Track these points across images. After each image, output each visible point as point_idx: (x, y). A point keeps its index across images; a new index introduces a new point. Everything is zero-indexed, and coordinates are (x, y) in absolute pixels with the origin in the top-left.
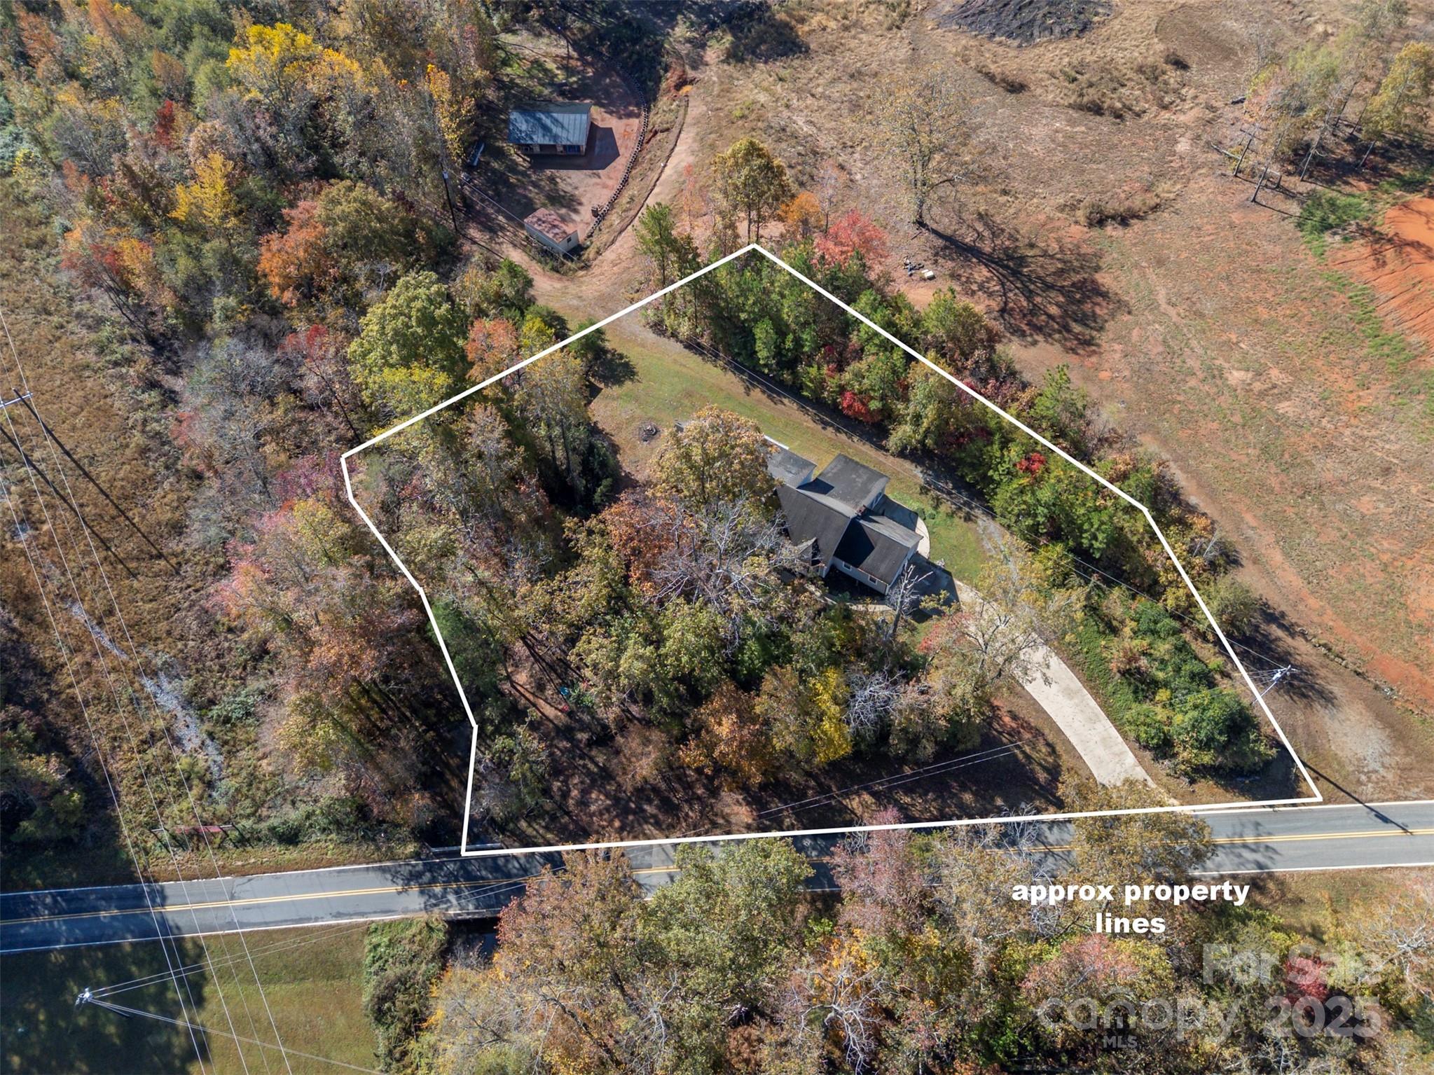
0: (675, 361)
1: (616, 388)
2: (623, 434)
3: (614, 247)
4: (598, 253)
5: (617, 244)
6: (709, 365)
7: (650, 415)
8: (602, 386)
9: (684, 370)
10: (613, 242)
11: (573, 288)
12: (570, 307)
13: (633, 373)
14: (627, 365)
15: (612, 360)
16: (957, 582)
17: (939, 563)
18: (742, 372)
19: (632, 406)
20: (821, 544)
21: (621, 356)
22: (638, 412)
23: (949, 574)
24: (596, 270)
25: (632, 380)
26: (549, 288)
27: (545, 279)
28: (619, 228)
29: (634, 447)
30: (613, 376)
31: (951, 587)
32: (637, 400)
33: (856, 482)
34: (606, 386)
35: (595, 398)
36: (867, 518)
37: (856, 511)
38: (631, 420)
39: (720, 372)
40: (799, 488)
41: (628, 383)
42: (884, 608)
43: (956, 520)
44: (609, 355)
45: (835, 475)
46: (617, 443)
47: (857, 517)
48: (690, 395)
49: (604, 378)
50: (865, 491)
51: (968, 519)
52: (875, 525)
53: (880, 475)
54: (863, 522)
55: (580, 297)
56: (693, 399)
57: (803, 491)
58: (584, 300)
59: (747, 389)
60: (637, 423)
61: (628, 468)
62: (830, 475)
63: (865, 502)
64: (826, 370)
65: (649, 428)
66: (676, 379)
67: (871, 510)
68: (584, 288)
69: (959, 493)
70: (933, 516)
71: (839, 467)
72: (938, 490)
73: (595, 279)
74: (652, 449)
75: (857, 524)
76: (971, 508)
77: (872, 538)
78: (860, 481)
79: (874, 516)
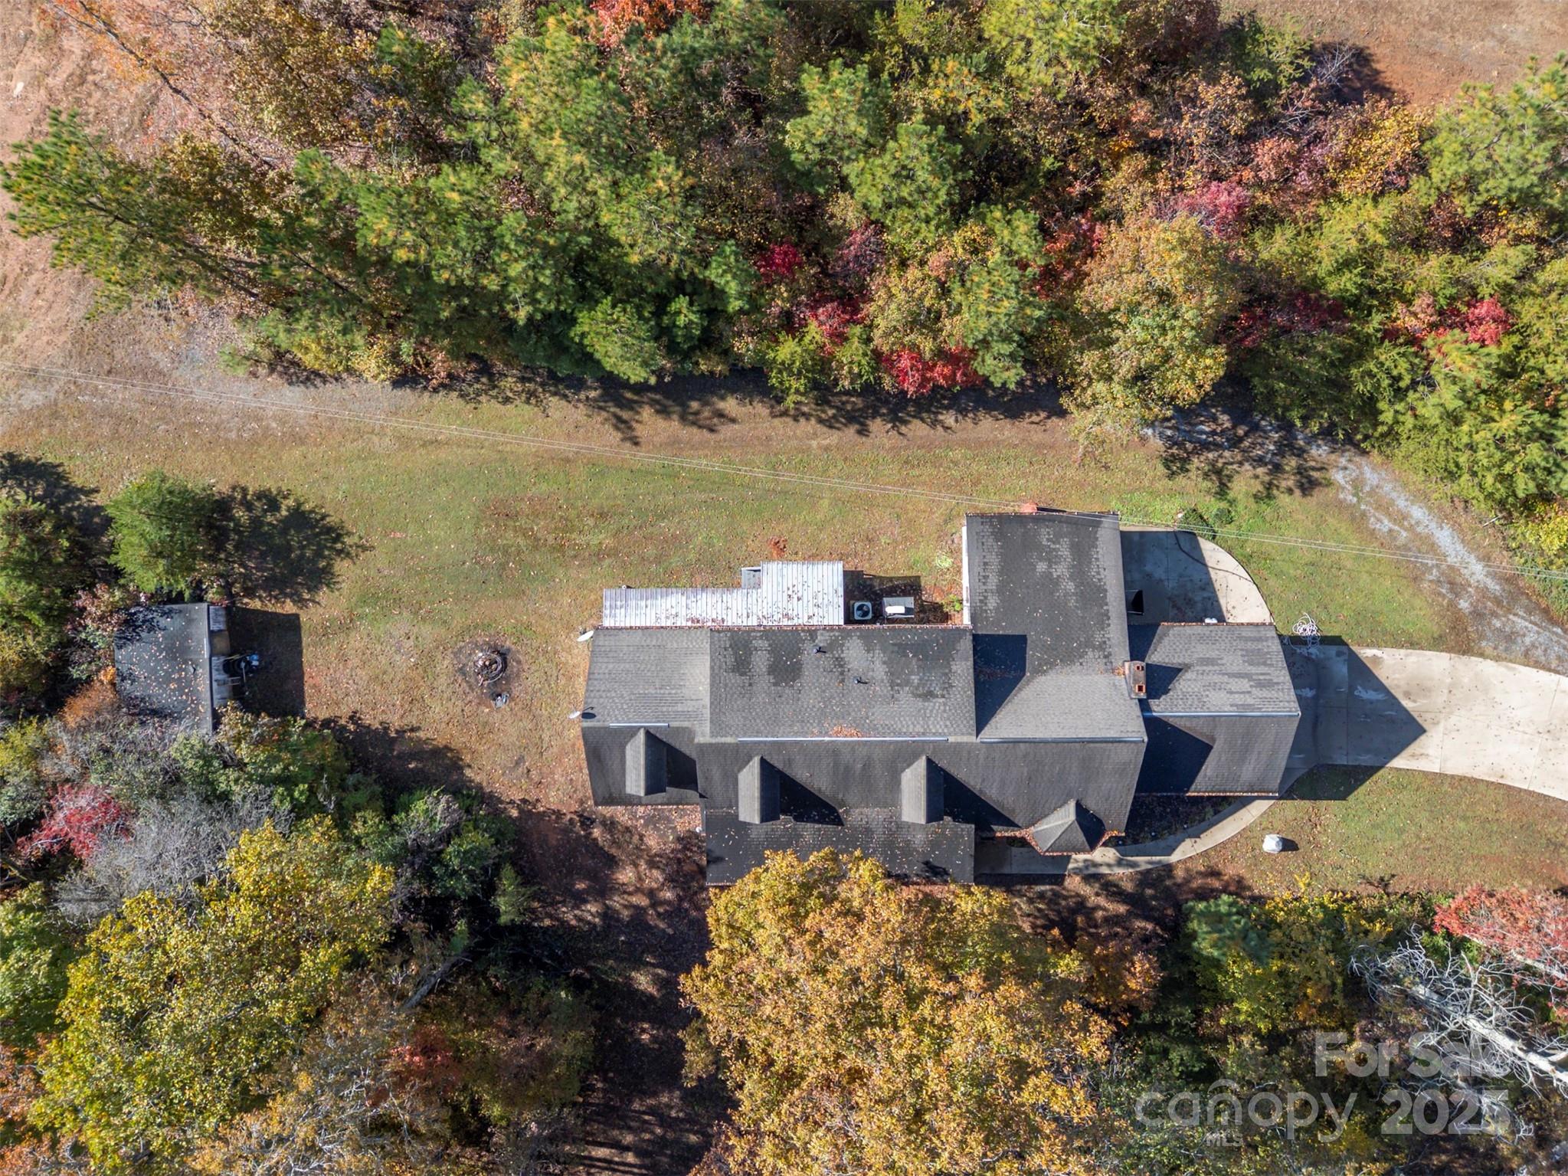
0: (405, 442)
1: (323, 595)
2: (437, 710)
6: (489, 406)
7: (458, 622)
8: (289, 607)
9: (443, 454)
12: (35, 415)
13: (335, 534)
14: (300, 518)
15: (256, 522)
16: (1366, 653)
17: (1305, 628)
18: (578, 385)
19: (400, 624)
20: (1092, 805)
21: (273, 505)
22: (428, 632)
23: (1337, 641)
25: (343, 553)
29: (486, 730)
30: (296, 568)
31: (1361, 672)
32: (399, 601)
33: (1056, 582)
34: (300, 602)
35: (297, 649)
36: (1159, 680)
37: (1120, 680)
38: (426, 662)
39: (528, 411)
40: (979, 730)
41: (341, 566)
42: (1257, 810)
43: (1284, 499)
44: (240, 513)
45: (1000, 590)
46: (441, 742)
47: (1144, 705)
48: (504, 514)
49: (278, 585)
50: (1092, 594)
51: (1307, 485)
52: (1183, 685)
53: (1092, 522)
54: (1161, 708)
55: (33, 372)
56: (522, 522)
57: (990, 733)
58: (49, 380)
59: (621, 424)
60: (445, 664)
61: (511, 790)
62: (993, 602)
63: (1117, 632)
64: (815, 331)
65: (480, 658)
66: (443, 493)
67: (1140, 640)
68: (20, 339)
69: (1255, 428)
70: (1226, 517)
71: (994, 560)
72: (1206, 446)
73: (24, 296)
74: (528, 708)
75: (1153, 725)
76: (1300, 453)
77: (1199, 732)
78: (1061, 570)
79: (1159, 655)
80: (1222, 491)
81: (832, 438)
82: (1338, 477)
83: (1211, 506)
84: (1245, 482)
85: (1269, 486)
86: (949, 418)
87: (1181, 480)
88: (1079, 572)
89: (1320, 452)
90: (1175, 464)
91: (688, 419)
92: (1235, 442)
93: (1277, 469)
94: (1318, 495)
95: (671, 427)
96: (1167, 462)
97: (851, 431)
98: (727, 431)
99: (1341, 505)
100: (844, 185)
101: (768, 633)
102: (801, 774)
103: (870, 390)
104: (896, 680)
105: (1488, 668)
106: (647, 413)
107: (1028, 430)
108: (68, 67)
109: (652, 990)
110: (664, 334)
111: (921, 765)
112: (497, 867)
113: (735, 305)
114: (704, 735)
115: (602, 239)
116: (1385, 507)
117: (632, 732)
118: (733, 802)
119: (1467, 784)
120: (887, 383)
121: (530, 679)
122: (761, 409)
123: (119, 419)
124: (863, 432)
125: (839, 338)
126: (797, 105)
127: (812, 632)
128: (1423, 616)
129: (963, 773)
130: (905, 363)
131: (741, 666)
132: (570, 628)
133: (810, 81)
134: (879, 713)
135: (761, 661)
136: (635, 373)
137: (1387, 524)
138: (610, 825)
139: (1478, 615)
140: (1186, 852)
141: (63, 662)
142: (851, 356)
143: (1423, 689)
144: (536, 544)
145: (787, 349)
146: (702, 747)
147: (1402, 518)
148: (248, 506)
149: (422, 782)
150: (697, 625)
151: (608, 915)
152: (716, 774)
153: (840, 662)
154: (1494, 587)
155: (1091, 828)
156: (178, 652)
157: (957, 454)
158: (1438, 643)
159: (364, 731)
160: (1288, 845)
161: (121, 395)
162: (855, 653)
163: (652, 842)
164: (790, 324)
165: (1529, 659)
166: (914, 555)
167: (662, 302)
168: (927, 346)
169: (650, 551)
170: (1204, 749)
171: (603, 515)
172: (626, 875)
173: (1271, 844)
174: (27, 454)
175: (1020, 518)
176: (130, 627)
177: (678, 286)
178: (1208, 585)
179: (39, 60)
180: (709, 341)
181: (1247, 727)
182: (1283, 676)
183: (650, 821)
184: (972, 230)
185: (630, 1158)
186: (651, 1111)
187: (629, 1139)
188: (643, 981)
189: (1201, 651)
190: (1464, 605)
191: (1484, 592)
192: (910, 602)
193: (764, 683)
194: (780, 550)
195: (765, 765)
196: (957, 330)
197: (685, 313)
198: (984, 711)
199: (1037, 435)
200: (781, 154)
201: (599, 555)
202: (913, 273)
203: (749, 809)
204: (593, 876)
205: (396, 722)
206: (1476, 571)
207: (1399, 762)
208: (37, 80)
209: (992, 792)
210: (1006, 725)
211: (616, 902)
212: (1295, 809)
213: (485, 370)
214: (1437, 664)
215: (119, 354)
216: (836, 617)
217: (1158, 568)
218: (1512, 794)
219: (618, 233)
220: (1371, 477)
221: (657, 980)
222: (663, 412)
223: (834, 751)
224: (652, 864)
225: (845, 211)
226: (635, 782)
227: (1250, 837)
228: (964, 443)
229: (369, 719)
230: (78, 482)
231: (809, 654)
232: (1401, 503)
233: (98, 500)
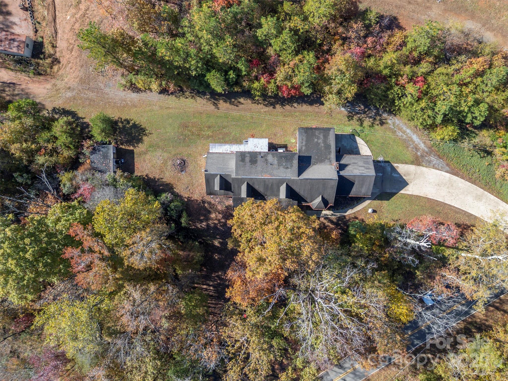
0: (161, 108)
1: (140, 145)
2: (167, 174)
3: (59, 35)
4: (54, 47)
5: (60, 31)
6: (182, 99)
7: (173, 153)
8: (131, 148)
9: (171, 111)
10: (56, 32)
11: (60, 84)
12: (69, 99)
13: (143, 130)
14: (135, 126)
15: (124, 127)
16: (395, 165)
17: (381, 159)
18: (204, 94)
19: (159, 153)
20: (325, 197)
21: (128, 122)
22: (166, 155)
23: (388, 162)
24: (63, 61)
25: (145, 135)
26: (45, 91)
27: (37, 85)
28: (50, 18)
29: (179, 180)
30: (133, 138)
31: (394, 170)
32: (159, 147)
33: (319, 144)
34: (134, 147)
35: (133, 158)
36: (342, 167)
37: (333, 167)
38: (165, 162)
39: (192, 100)
40: (299, 176)
41: (145, 138)
42: (368, 202)
43: (376, 127)
44: (120, 124)
45: (306, 145)
46: (168, 182)
47: (338, 172)
48: (185, 126)
49: (129, 142)
50: (328, 147)
51: (382, 123)
52: (348, 168)
53: (329, 129)
54: (342, 173)
55: (69, 88)
56: (190, 128)
57: (302, 177)
58: (74, 89)
59: (215, 104)
60: (170, 163)
61: (185, 194)
62: (304, 148)
63: (333, 156)
64: (263, 80)
65: (178, 162)
66: (170, 120)
67: (339, 157)
68: (66, 80)
69: (370, 109)
70: (362, 131)
71: (304, 138)
72: (358, 113)
73: (67, 69)
74: (190, 174)
75: (340, 177)
76: (381, 115)
77: (351, 179)
78: (320, 141)
79: (343, 162)
80: (361, 125)
81: (267, 109)
82: (389, 121)
83: (358, 128)
84: (367, 122)
85: (373, 123)
86: (295, 105)
87: (351, 122)
88: (325, 141)
89: (385, 115)
90: (350, 118)
91: (231, 103)
92: (365, 113)
93: (375, 119)
94: (385, 126)
95: (228, 105)
96: (348, 117)
97: (271, 107)
98: (241, 106)
99: (390, 129)
100: (270, 45)
101: (249, 153)
102: (256, 187)
103: (276, 96)
104: (279, 164)
105: (424, 169)
106: (221, 101)
107: (315, 108)
108: (81, 13)
109: (218, 245)
110: (226, 80)
111: (285, 185)
112: (182, 211)
113: (244, 73)
114: (234, 176)
115: (213, 56)
116: (400, 129)
117: (216, 175)
118: (240, 194)
119: (418, 197)
120: (280, 94)
121: (190, 168)
122: (249, 101)
123: (91, 100)
124: (274, 108)
125: (269, 82)
126: (260, 26)
127: (260, 153)
128: (409, 156)
129: (295, 187)
130: (284, 89)
131: (243, 160)
132: (201, 155)
133: (263, 20)
134: (275, 172)
135: (247, 159)
136: (219, 90)
137: (401, 134)
138: (209, 203)
139: (422, 156)
140: (350, 213)
141: (78, 158)
142: (271, 87)
143: (409, 174)
144: (193, 134)
145: (256, 85)
146: (233, 179)
147: (404, 132)
148: (122, 123)
149: (164, 191)
150: (232, 153)
151: (208, 225)
152: (236, 186)
153: (266, 160)
154: (426, 149)
155: (325, 202)
156: (105, 157)
157: (297, 114)
158: (412, 163)
159: (149, 179)
160: (374, 211)
161: (91, 95)
162: (270, 158)
163: (219, 207)
164: (257, 79)
165: (434, 167)
166: (286, 139)
167: (226, 72)
168: (289, 84)
169: (221, 136)
170: (352, 184)
171: (209, 127)
172: (213, 216)
173: (370, 211)
174: (67, 108)
175: (311, 129)
176: (94, 151)
177: (231, 68)
178: (357, 148)
179: (74, 11)
180: (237, 83)
181: (363, 178)
182: (372, 167)
183: (219, 202)
184: (300, 56)
185: (211, 288)
186: (217, 276)
187: (211, 283)
188: (216, 243)
189: (353, 161)
190: (419, 154)
191: (424, 151)
192: (284, 149)
193: (248, 164)
194: (253, 136)
195: (248, 184)
196: (297, 80)
197: (232, 75)
198: (300, 174)
199: (317, 110)
200: (256, 37)
201: (208, 137)
202: (286, 66)
203: (244, 194)
204: (205, 215)
205: (157, 177)
206: (422, 146)
207: (402, 192)
208: (73, 16)
209: (302, 193)
210: (305, 175)
211: (210, 222)
212: (376, 203)
213: (182, 90)
214: (412, 168)
215: (91, 84)
216: (267, 151)
217: (345, 143)
218: (428, 199)
219: (217, 55)
220: (397, 122)
221: (219, 242)
222: (225, 101)
223: (264, 180)
224: (219, 213)
225: (271, 51)
226: (217, 187)
227: (365, 209)
228: (299, 111)
229: (151, 176)
230: (80, 115)
231: (259, 157)
232: (404, 128)
233: (85, 120)
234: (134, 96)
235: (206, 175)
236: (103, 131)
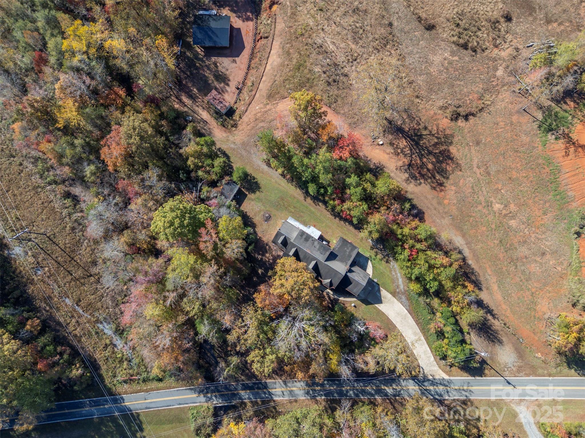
0: (276, 182)
1: (253, 194)
2: (257, 218)
3: (247, 113)
4: (240, 117)
5: (248, 111)
6: (290, 185)
7: (267, 209)
8: (247, 193)
9: (280, 187)
10: (246, 111)
11: (231, 138)
12: (231, 148)
13: (259, 188)
14: (256, 183)
15: (250, 180)
16: (381, 288)
17: (375, 280)
18: (303, 189)
19: (260, 204)
20: (333, 281)
21: (254, 179)
22: (263, 207)
23: (378, 285)
24: (240, 127)
25: (259, 191)
26: (221, 136)
27: (219, 131)
28: (248, 103)
29: (262, 225)
30: (251, 189)
31: (379, 291)
32: (261, 201)
33: (346, 252)
34: (249, 193)
35: (245, 199)
36: (350, 271)
37: (346, 268)
38: (260, 211)
39: (294, 188)
40: (325, 261)
41: (257, 192)
42: (355, 299)
43: (383, 262)
44: (249, 177)
45: (339, 248)
46: (255, 222)
47: (347, 272)
48: (282, 199)
49: (248, 189)
50: (350, 256)
51: (387, 262)
52: (353, 274)
53: (356, 248)
54: (348, 274)
55: (234, 143)
56: (284, 201)
57: (327, 263)
58: (236, 145)
59: (305, 197)
60: (262, 213)
61: (260, 235)
62: (337, 249)
63: (350, 262)
64: (336, 202)
65: (267, 215)
66: (277, 191)
67: (352, 265)
68: (236, 138)
69: (385, 250)
70: (374, 259)
71: (340, 244)
72: (377, 248)
73: (240, 133)
74: (269, 225)
75: (346, 275)
76: (389, 257)
77: (352, 280)
78: (348, 251)
79: (353, 269)
80: (376, 256)
81: (331, 216)
82: (392, 263)
83: (373, 257)
84: (379, 256)
85: (382, 259)
86: (347, 224)
87: (371, 251)
88: (350, 252)
89: (391, 259)
90: (372, 248)
91: (314, 202)
92: (381, 250)
93: (384, 257)
95: (311, 202)
96: (371, 247)
97: (333, 217)
98: (318, 207)
99: (390, 267)
100: (350, 189)
101: (307, 234)
102: (300, 254)
103: (339, 213)
104: (319, 250)
105: (395, 300)
106: (309, 198)
107: (356, 232)
108: (265, 109)
109: (260, 273)
110: (318, 192)
111: (315, 262)
112: (253, 242)
113: (329, 193)
114: (292, 241)
115: (318, 177)
116: (395, 271)
117: (283, 235)
118: (289, 252)
119: (383, 314)
120: (341, 214)
121: (271, 222)
122: (324, 207)
123: (242, 156)
124: (335, 218)
125: (339, 205)
126: (350, 177)
127: (313, 237)
128: (392, 288)
129: (319, 266)
130: (345, 213)
131: (302, 236)
132: (281, 219)
133: (353, 175)
134: (314, 252)
135: (304, 237)
136: (312, 193)
137: (394, 274)
138: (270, 247)
139: (398, 293)
140: (342, 299)
141: (217, 181)
142: (338, 208)
143: (385, 298)
144: (284, 205)
145: (331, 202)
146: (291, 242)
147: (396, 274)
148: (251, 177)
149: (250, 226)
150: (298, 228)
151: (262, 259)
152: (290, 247)
153: (314, 243)
154: (403, 290)
155: (331, 284)
156: (232, 190)
157: (345, 229)
158: (391, 293)
159: (246, 215)
160: (355, 306)
161: (244, 153)
162: (316, 243)
163: (274, 253)
164: (334, 200)
165: (401, 303)
166: (332, 238)
167: (320, 188)
168: (348, 213)
169: (298, 216)
170: (350, 283)
171: (295, 207)
172: (267, 255)
173: (353, 305)
174: (227, 152)
175: (347, 242)
176: (228, 184)
177: (324, 187)
178: (366, 267)
179: (262, 106)
180: (323, 195)
181: (358, 283)
182: (366, 281)
183: (275, 250)
184: (360, 203)
185: (241, 295)
186: (248, 290)
187: (243, 292)
188: (260, 271)
189: (359, 272)
190: (397, 290)
191: (401, 290)
192: (327, 243)
193: (303, 239)
194: (315, 226)
195: (297, 250)
196: (352, 213)
197: (322, 191)
198: (327, 260)
199: (357, 233)
200: (345, 180)
201: (291, 212)
202: (351, 203)
203: (291, 253)
204: (263, 252)
205: (251, 216)
206: (402, 287)
207: (376, 305)
208: (260, 108)
209: (322, 271)
210: (328, 263)
211: (264, 258)
212: (359, 302)
213: (292, 181)
214: (389, 296)
215: (247, 148)
216: (317, 238)
217: (361, 260)
218: (388, 318)
219: (321, 178)
220: (396, 266)
221: (262, 273)
222: (311, 199)
223: (306, 253)
224: (272, 256)
225: (348, 191)
226: (280, 241)
227: (351, 302)
228: (347, 228)
229: (248, 214)
230: (231, 160)
231: (311, 239)
232: (398, 272)
233: (232, 164)
234: (265, 167)
235: (278, 232)
236: (240, 177)
